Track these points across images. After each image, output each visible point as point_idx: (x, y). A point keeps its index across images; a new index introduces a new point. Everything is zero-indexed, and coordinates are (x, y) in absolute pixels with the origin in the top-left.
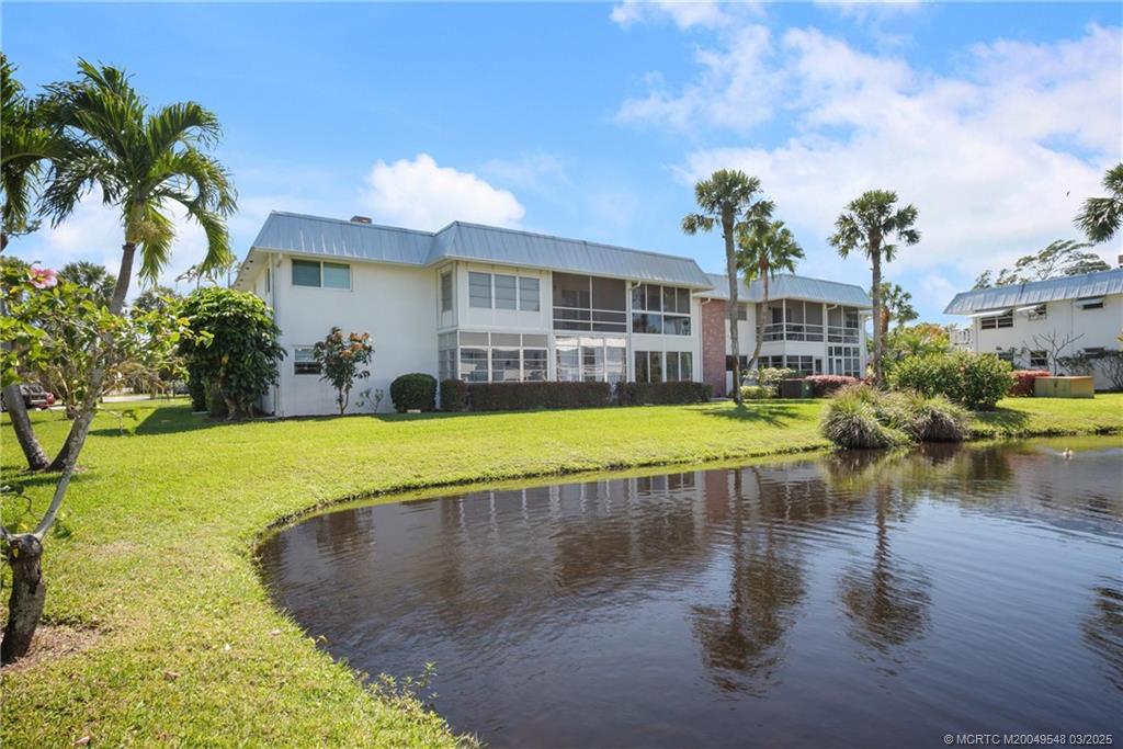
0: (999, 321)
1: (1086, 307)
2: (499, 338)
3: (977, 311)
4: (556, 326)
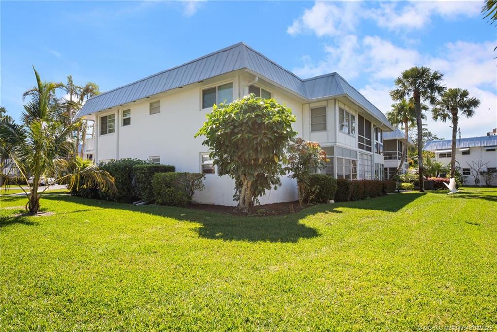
0: (448, 155)
1: (488, 150)
4: (358, 146)
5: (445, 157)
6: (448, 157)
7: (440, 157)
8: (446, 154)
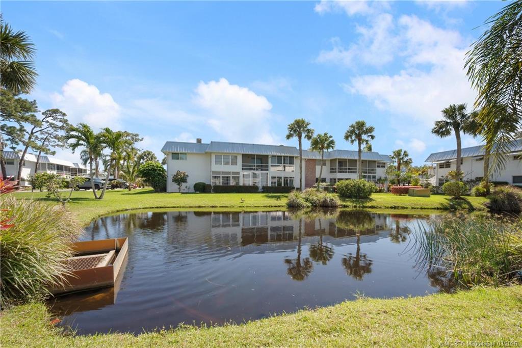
0: (446, 165)
1: (477, 160)
2: (223, 173)
3: (438, 161)
4: (243, 169)
5: (444, 167)
6: (446, 167)
7: (440, 168)
8: (444, 165)
